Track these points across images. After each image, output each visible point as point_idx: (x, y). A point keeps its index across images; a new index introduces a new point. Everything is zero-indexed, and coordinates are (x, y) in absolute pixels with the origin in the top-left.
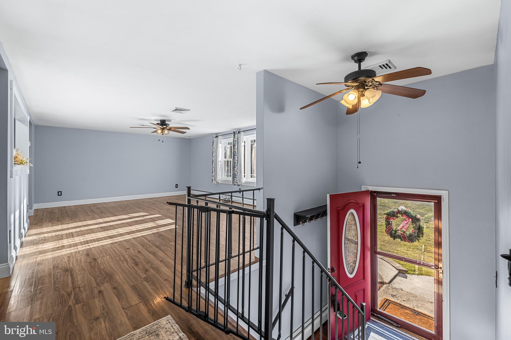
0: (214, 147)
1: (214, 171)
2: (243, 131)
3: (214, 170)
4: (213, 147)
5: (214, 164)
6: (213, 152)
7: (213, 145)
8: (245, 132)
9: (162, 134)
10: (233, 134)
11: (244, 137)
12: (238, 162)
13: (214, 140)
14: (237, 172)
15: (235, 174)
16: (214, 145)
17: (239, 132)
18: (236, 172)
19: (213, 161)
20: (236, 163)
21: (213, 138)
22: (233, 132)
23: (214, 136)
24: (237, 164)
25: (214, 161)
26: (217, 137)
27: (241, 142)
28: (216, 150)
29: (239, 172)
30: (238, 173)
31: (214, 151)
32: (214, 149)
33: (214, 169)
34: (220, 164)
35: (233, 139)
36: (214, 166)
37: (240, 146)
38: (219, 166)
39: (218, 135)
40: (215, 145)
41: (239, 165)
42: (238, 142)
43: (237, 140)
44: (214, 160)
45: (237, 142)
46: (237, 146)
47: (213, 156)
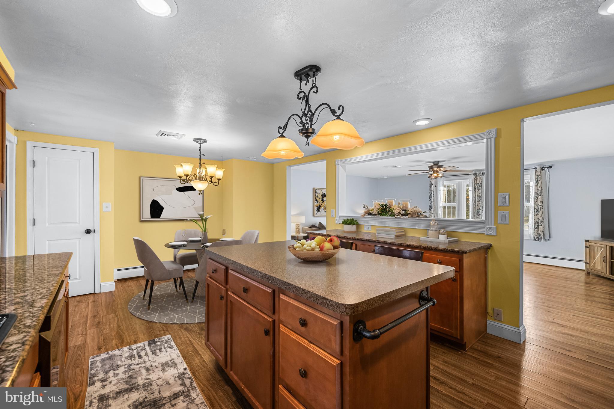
0: (432, 189)
5: (432, 210)
6: (431, 195)
7: (430, 188)
9: (436, 177)
10: (472, 176)
12: (482, 209)
16: (432, 187)
19: (430, 207)
20: (480, 209)
22: (474, 173)
25: (433, 207)
28: (435, 193)
32: (432, 193)
36: (432, 212)
44: (433, 205)
46: (481, 189)
47: (431, 200)
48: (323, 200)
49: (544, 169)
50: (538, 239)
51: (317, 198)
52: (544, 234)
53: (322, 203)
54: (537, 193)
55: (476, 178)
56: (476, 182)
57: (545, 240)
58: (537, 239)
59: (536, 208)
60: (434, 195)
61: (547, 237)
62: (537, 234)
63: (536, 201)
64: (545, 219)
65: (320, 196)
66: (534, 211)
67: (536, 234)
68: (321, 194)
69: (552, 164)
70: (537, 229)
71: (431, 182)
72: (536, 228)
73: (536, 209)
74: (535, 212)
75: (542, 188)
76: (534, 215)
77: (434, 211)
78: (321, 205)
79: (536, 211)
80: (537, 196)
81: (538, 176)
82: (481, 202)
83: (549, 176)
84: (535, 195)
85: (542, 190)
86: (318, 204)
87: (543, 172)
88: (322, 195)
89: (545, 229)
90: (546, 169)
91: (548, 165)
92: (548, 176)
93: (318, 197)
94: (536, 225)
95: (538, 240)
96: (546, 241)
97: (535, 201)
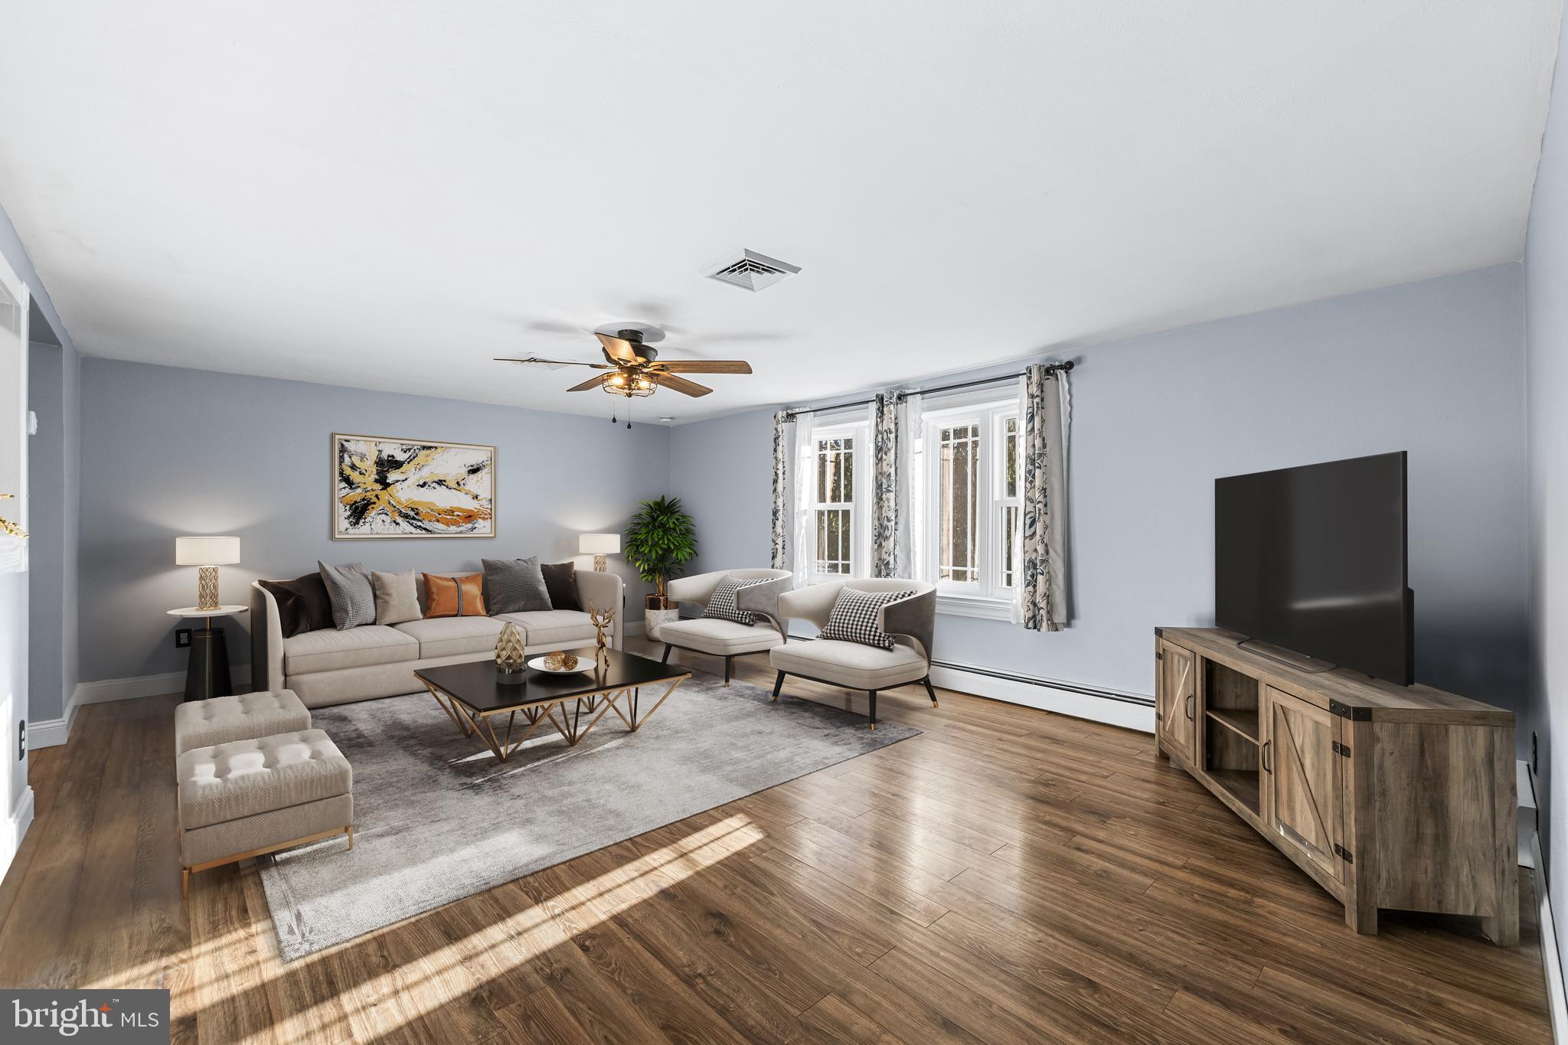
0: (780, 456)
1: (780, 551)
2: (922, 393)
3: (779, 547)
4: (776, 458)
5: (779, 523)
6: (776, 474)
7: (775, 450)
8: (927, 395)
9: (628, 391)
10: (873, 406)
11: (925, 416)
12: (896, 517)
13: (780, 430)
14: (895, 556)
15: (888, 563)
16: (780, 449)
17: (901, 398)
18: (892, 556)
19: (775, 513)
20: (889, 520)
21: (778, 423)
22: (877, 396)
23: (781, 414)
24: (896, 523)
25: (781, 513)
26: (791, 417)
27: (911, 435)
28: (787, 469)
29: (903, 556)
30: (898, 560)
31: (780, 472)
32: (780, 466)
33: (780, 541)
34: (804, 525)
35: (877, 425)
36: (779, 530)
37: (907, 451)
38: (803, 530)
39: (797, 410)
40: (786, 451)
41: (901, 527)
42: (896, 437)
43: (892, 427)
44: (781, 508)
45: (892, 436)
46: (893, 451)
47: (775, 490)
48: (384, 484)
49: (1051, 375)
50: (1035, 621)
51: (348, 471)
52: (1048, 603)
53: (378, 492)
54: (1031, 459)
55: (881, 412)
56: (880, 427)
57: (1055, 627)
58: (1031, 625)
59: (1029, 513)
60: (784, 473)
61: (1060, 616)
62: (1031, 607)
63: (1028, 485)
64: (1055, 551)
65: (369, 466)
66: (1025, 524)
67: (1029, 604)
68: (373, 457)
69: (1079, 354)
70: (1031, 588)
71: (776, 429)
72: (1028, 585)
73: (1029, 516)
74: (1027, 526)
75: (1044, 439)
76: (1025, 538)
77: (783, 527)
78: (374, 499)
79: (1028, 522)
80: (1031, 467)
81: (1032, 396)
82: (892, 496)
83: (1068, 397)
84: (1026, 466)
85: (1044, 446)
86: (357, 495)
87: (1049, 384)
88: (380, 463)
89: (1054, 587)
90: (1061, 374)
91: (1065, 358)
92: (1065, 397)
93: (353, 467)
94: (1029, 573)
95: (1035, 627)
96: (1057, 630)
97: (1026, 488)
